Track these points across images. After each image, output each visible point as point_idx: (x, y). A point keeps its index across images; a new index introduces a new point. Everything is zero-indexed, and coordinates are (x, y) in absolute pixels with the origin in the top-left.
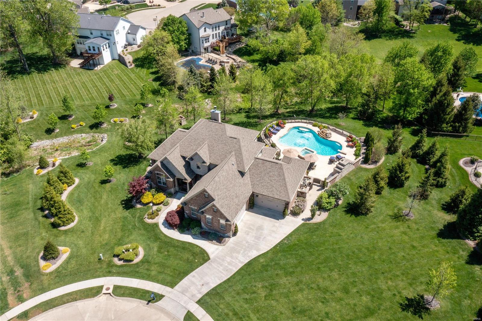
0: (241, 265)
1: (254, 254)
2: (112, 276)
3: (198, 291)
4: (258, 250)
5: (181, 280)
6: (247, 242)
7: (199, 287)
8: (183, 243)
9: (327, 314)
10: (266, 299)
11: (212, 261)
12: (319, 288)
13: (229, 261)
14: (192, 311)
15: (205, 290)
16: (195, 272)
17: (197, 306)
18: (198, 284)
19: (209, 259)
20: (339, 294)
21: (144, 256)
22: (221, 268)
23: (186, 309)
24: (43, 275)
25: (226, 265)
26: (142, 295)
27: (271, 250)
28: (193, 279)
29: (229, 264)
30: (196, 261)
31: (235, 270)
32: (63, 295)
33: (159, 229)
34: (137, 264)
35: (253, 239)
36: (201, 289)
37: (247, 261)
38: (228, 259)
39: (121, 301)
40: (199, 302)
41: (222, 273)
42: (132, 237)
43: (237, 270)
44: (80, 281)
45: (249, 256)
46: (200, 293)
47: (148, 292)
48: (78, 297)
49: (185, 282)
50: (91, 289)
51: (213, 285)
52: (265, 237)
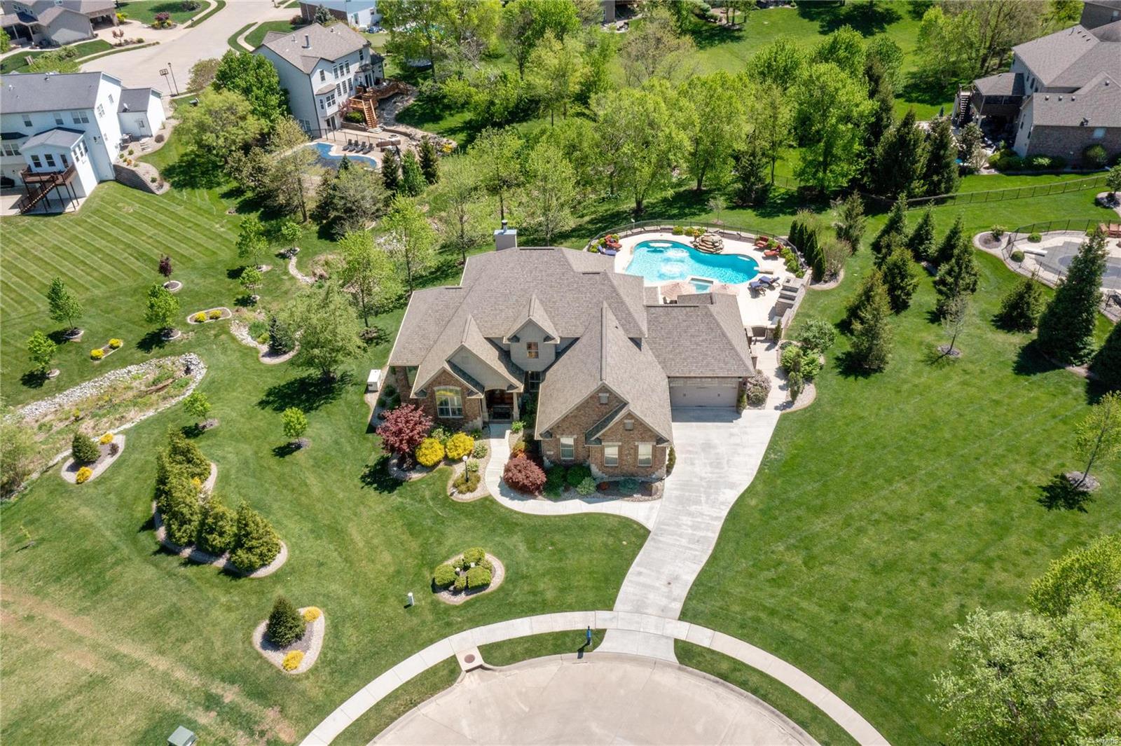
0: (719, 525)
1: (731, 496)
2: (461, 630)
3: (668, 597)
4: (732, 486)
5: (618, 589)
6: (701, 479)
7: (665, 589)
8: (574, 518)
9: (934, 555)
10: (810, 569)
11: (656, 535)
12: (891, 518)
13: (690, 523)
14: (683, 638)
15: (682, 591)
16: (638, 565)
17: (686, 625)
18: (657, 585)
19: (649, 532)
20: (929, 516)
21: (507, 568)
22: (684, 542)
23: (667, 638)
24: (298, 679)
25: (690, 531)
26: (555, 645)
27: (756, 478)
28: (642, 579)
29: (695, 527)
30: (625, 543)
31: (714, 536)
32: (378, 704)
33: (502, 506)
34: (501, 588)
35: (709, 469)
36: (670, 591)
37: (725, 513)
38: (686, 520)
39: (516, 671)
40: (683, 616)
41: (691, 549)
42: (449, 542)
43: (717, 535)
44: (395, 664)
45: (723, 503)
46: (675, 600)
47: (564, 634)
48: (415, 697)
49: (628, 588)
50: (433, 671)
51: (691, 578)
52: (728, 461)
